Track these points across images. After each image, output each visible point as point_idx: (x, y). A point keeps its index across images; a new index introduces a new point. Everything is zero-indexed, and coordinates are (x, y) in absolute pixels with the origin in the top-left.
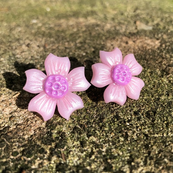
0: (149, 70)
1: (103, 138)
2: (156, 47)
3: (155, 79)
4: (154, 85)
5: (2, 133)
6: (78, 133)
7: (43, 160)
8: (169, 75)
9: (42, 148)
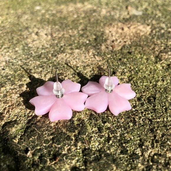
0: (144, 56)
1: (116, 124)
2: (148, 33)
3: (151, 65)
4: (150, 71)
5: (32, 122)
6: (95, 120)
7: (71, 146)
8: (162, 61)
9: (68, 136)
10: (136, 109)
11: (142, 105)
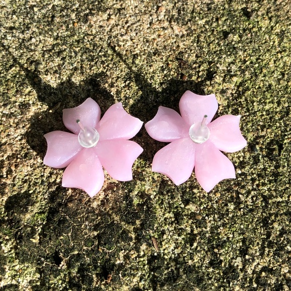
1: (205, 204)
5: (58, 200)
6: (169, 196)
9: (124, 231)
10: (243, 170)
11: (256, 161)
